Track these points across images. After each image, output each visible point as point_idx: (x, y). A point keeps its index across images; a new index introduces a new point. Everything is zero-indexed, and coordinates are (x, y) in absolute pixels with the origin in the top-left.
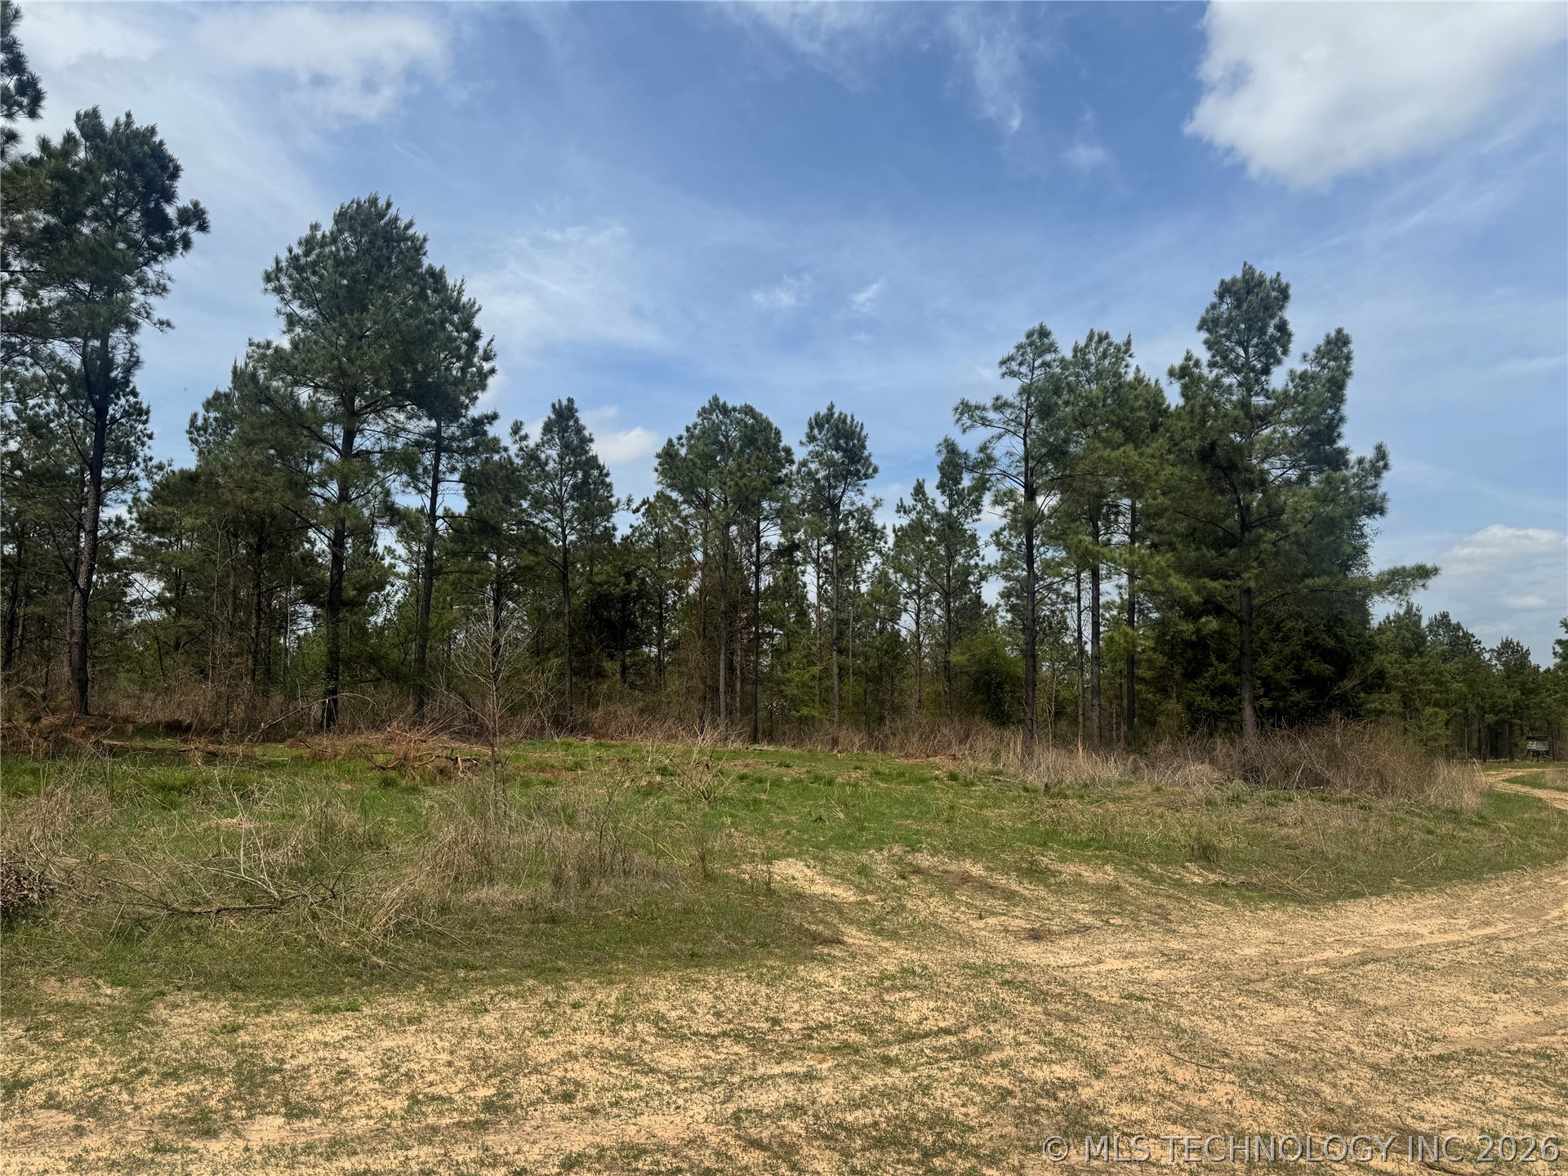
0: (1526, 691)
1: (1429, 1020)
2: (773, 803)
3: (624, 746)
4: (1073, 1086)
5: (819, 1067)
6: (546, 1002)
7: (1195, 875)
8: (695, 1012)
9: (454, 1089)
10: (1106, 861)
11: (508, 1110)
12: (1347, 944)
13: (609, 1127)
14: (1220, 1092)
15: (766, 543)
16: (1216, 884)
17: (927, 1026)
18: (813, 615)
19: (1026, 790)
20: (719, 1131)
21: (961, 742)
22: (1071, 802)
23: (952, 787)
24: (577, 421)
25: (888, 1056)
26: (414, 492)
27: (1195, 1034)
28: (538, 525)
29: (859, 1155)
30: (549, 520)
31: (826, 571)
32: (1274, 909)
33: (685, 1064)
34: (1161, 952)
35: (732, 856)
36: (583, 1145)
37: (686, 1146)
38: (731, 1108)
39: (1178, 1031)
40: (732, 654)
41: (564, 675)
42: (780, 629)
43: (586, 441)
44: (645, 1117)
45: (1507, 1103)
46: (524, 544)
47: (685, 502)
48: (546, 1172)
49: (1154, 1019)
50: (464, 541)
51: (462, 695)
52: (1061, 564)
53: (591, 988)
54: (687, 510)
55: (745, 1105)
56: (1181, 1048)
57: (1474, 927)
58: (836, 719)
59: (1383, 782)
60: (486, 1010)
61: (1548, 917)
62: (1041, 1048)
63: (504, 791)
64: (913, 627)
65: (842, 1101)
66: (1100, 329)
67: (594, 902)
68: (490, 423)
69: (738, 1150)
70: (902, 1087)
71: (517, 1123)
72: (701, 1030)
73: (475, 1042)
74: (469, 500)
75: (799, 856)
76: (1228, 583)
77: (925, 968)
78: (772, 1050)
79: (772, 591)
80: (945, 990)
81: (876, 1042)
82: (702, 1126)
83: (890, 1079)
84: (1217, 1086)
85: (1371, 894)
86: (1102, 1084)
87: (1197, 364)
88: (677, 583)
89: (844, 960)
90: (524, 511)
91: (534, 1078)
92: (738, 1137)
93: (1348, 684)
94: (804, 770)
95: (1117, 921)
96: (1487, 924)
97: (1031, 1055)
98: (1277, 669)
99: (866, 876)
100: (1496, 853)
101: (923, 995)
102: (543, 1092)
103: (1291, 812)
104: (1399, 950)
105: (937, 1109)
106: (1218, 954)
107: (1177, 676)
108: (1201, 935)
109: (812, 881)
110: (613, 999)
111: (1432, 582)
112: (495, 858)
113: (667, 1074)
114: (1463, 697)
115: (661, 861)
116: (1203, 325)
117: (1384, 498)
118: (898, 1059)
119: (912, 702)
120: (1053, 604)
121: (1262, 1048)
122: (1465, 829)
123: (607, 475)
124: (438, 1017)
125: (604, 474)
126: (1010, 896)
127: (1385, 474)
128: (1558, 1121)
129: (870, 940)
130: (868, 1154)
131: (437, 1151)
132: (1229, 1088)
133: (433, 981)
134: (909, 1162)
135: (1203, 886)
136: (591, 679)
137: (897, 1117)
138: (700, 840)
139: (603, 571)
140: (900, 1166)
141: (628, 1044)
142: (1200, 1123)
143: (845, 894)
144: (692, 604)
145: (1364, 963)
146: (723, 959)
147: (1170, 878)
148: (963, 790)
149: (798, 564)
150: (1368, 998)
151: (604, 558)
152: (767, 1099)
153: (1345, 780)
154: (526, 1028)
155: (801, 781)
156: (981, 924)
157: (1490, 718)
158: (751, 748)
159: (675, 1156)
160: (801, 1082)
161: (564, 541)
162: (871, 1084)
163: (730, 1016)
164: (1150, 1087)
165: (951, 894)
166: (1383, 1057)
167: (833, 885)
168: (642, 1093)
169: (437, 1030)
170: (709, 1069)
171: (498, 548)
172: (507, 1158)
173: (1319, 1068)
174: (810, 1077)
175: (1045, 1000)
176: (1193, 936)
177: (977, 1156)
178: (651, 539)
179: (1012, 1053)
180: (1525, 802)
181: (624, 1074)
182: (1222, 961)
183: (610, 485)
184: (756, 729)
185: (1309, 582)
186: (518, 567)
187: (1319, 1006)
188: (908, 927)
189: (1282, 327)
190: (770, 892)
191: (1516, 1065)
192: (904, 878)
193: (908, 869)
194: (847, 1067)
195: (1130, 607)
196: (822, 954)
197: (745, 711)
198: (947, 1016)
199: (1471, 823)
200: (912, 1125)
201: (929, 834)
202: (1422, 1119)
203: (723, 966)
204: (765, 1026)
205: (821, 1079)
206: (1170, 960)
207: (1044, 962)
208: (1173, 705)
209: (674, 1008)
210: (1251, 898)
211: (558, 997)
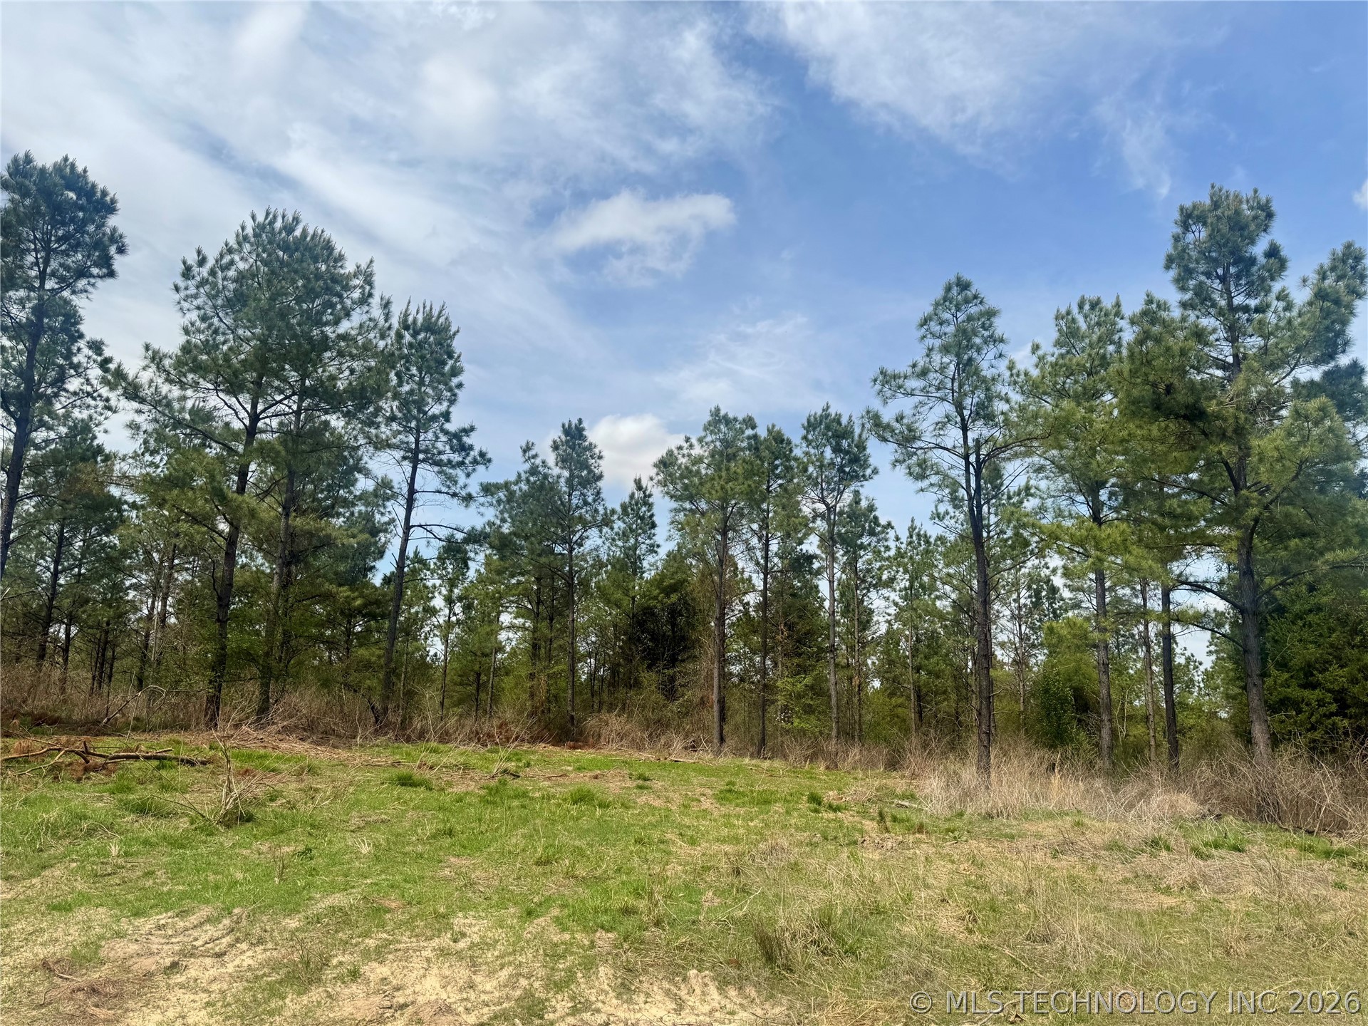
24: (586, 439)
43: (595, 458)
87: (1161, 305)
98: (1354, 681)
116: (1170, 262)
185: (1330, 556)
189: (1273, 252)
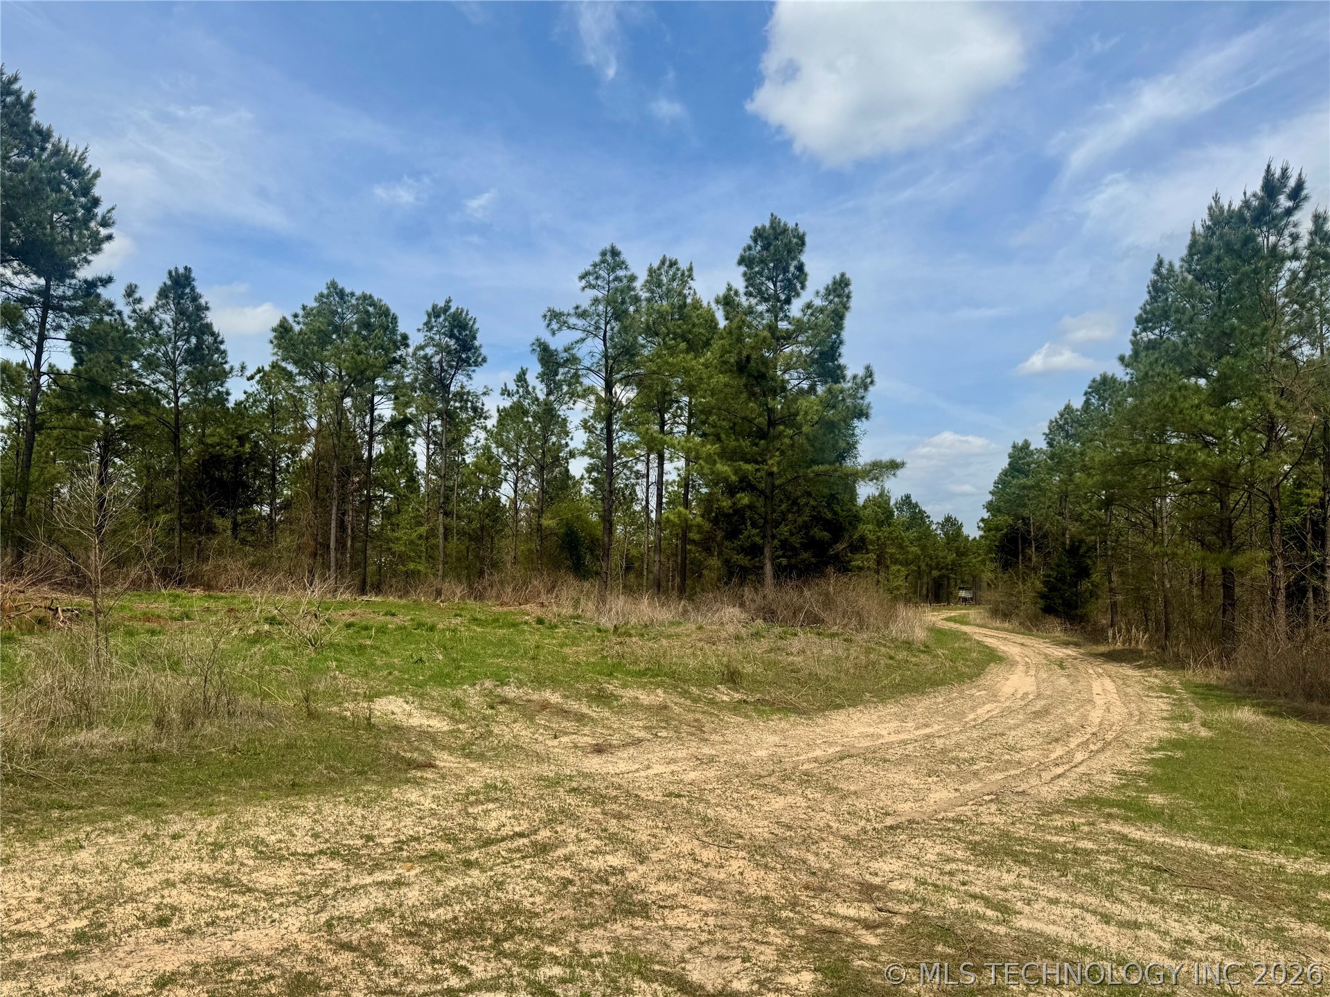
0: (961, 554)
1: (885, 800)
2: (377, 648)
3: (233, 597)
4: (622, 872)
5: (407, 874)
6: (145, 835)
7: (724, 695)
8: (293, 835)
9: (43, 924)
10: (658, 686)
11: (100, 938)
12: (831, 744)
13: (204, 945)
14: (734, 866)
15: (379, 416)
16: (739, 702)
17: (505, 831)
18: (422, 482)
19: (599, 630)
20: (311, 939)
21: (548, 592)
22: (634, 639)
23: (538, 630)
24: (193, 289)
25: (469, 860)
26: (18, 346)
27: (718, 822)
28: (149, 386)
29: (439, 946)
30: (161, 381)
31: (435, 443)
32: (780, 719)
33: (281, 882)
34: (696, 757)
35: (335, 695)
36: (177, 964)
37: (279, 954)
38: (324, 917)
39: (705, 820)
40: (344, 514)
41: (173, 530)
42: (391, 493)
43: (202, 309)
44: (240, 933)
45: (933, 858)
46: (135, 404)
47: (300, 374)
48: (139, 992)
49: (688, 812)
50: (69, 398)
51: (64, 547)
52: (634, 447)
53: (191, 820)
54: (301, 381)
55: (337, 913)
56: (707, 834)
57: (917, 728)
58: (440, 573)
59: (861, 622)
60: (81, 847)
61: (967, 720)
62: (598, 842)
63: (107, 639)
64: (512, 495)
65: (427, 902)
66: (672, 255)
67: (198, 741)
68: (103, 286)
69: (329, 954)
70: (480, 885)
71: (110, 949)
72: (299, 850)
73: (67, 878)
74: (76, 358)
75: (399, 693)
76: (758, 467)
77: (506, 782)
78: (365, 863)
79: (385, 459)
80: (522, 800)
81: (459, 848)
82: (296, 936)
83: (470, 880)
84: (732, 862)
85: (849, 706)
86: (644, 868)
87: (736, 293)
88: (290, 448)
89: (435, 781)
90: (135, 371)
91: (129, 907)
92: (329, 942)
93: (840, 546)
94: (409, 617)
95: (664, 734)
96: (927, 726)
97: (590, 849)
98: (792, 534)
99: (459, 708)
100: (935, 673)
101: (502, 805)
102: (139, 919)
103: (796, 644)
104: (867, 748)
105: (509, 901)
106: (738, 756)
107: (718, 539)
108: (726, 742)
109: (410, 715)
110: (213, 828)
111: (899, 472)
112: (94, 704)
113: (264, 892)
114: (917, 557)
115: (265, 702)
116: (742, 261)
117: (869, 406)
118: (477, 862)
119: (508, 559)
120: (628, 479)
121: (766, 829)
122: (915, 656)
123: (222, 342)
124: (28, 856)
125: (218, 341)
126: (581, 718)
127: (871, 388)
128: (965, 868)
129: (459, 763)
130: (447, 945)
131: (22, 985)
132: (741, 862)
133: (24, 823)
134: (483, 948)
135: (729, 703)
136: (201, 534)
137: (474, 911)
138: (306, 682)
139: (215, 434)
140: (475, 952)
141: (227, 868)
142: (718, 893)
143: (439, 724)
144: (305, 468)
145: (842, 759)
146: (322, 787)
147: (705, 697)
148: (548, 632)
149: (409, 436)
150: (843, 785)
151: (216, 420)
152: (358, 906)
153: (835, 620)
154: (122, 861)
155: (405, 628)
156: (556, 742)
157: (935, 573)
158: (359, 599)
159: (268, 965)
160: (390, 889)
161: (176, 403)
162: (453, 885)
163: (327, 837)
164: (682, 867)
165: (532, 719)
166: (852, 830)
167: (428, 717)
168: (239, 911)
169: (29, 869)
170: (304, 884)
171: (105, 407)
172: (97, 984)
173: (807, 842)
174: (398, 883)
175: (603, 802)
176: (721, 743)
177: (540, 937)
178: (265, 405)
179: (574, 848)
180: (956, 635)
181: (221, 895)
182: (741, 762)
183: (224, 352)
184: (364, 582)
185: (815, 468)
186: (128, 426)
187: (809, 793)
188: (494, 749)
189: (800, 268)
190: (370, 726)
191: (941, 829)
192: (492, 708)
193: (497, 700)
194: (432, 873)
195: (686, 483)
196: (414, 778)
197: (354, 566)
198: (522, 822)
199: (919, 651)
200: (487, 917)
201: (516, 670)
202: (876, 874)
203: (323, 793)
204: (360, 842)
205: (408, 885)
206: (702, 763)
207: (605, 770)
208: (714, 562)
209: (274, 833)
210: (764, 711)
211: (158, 829)
